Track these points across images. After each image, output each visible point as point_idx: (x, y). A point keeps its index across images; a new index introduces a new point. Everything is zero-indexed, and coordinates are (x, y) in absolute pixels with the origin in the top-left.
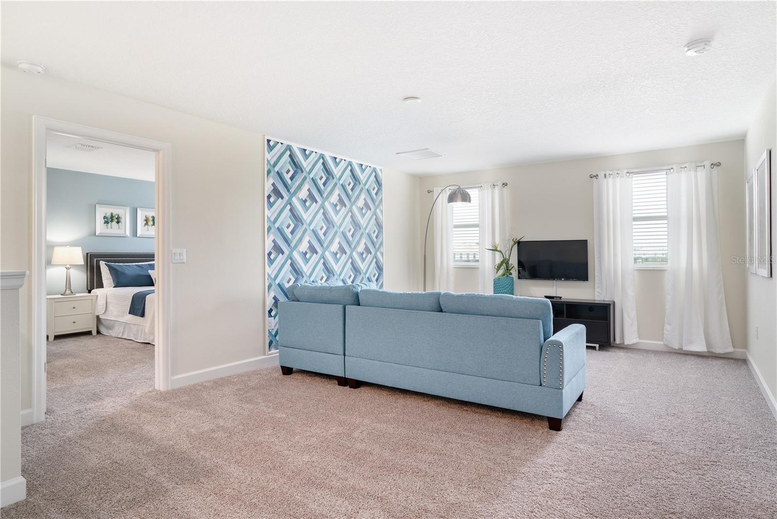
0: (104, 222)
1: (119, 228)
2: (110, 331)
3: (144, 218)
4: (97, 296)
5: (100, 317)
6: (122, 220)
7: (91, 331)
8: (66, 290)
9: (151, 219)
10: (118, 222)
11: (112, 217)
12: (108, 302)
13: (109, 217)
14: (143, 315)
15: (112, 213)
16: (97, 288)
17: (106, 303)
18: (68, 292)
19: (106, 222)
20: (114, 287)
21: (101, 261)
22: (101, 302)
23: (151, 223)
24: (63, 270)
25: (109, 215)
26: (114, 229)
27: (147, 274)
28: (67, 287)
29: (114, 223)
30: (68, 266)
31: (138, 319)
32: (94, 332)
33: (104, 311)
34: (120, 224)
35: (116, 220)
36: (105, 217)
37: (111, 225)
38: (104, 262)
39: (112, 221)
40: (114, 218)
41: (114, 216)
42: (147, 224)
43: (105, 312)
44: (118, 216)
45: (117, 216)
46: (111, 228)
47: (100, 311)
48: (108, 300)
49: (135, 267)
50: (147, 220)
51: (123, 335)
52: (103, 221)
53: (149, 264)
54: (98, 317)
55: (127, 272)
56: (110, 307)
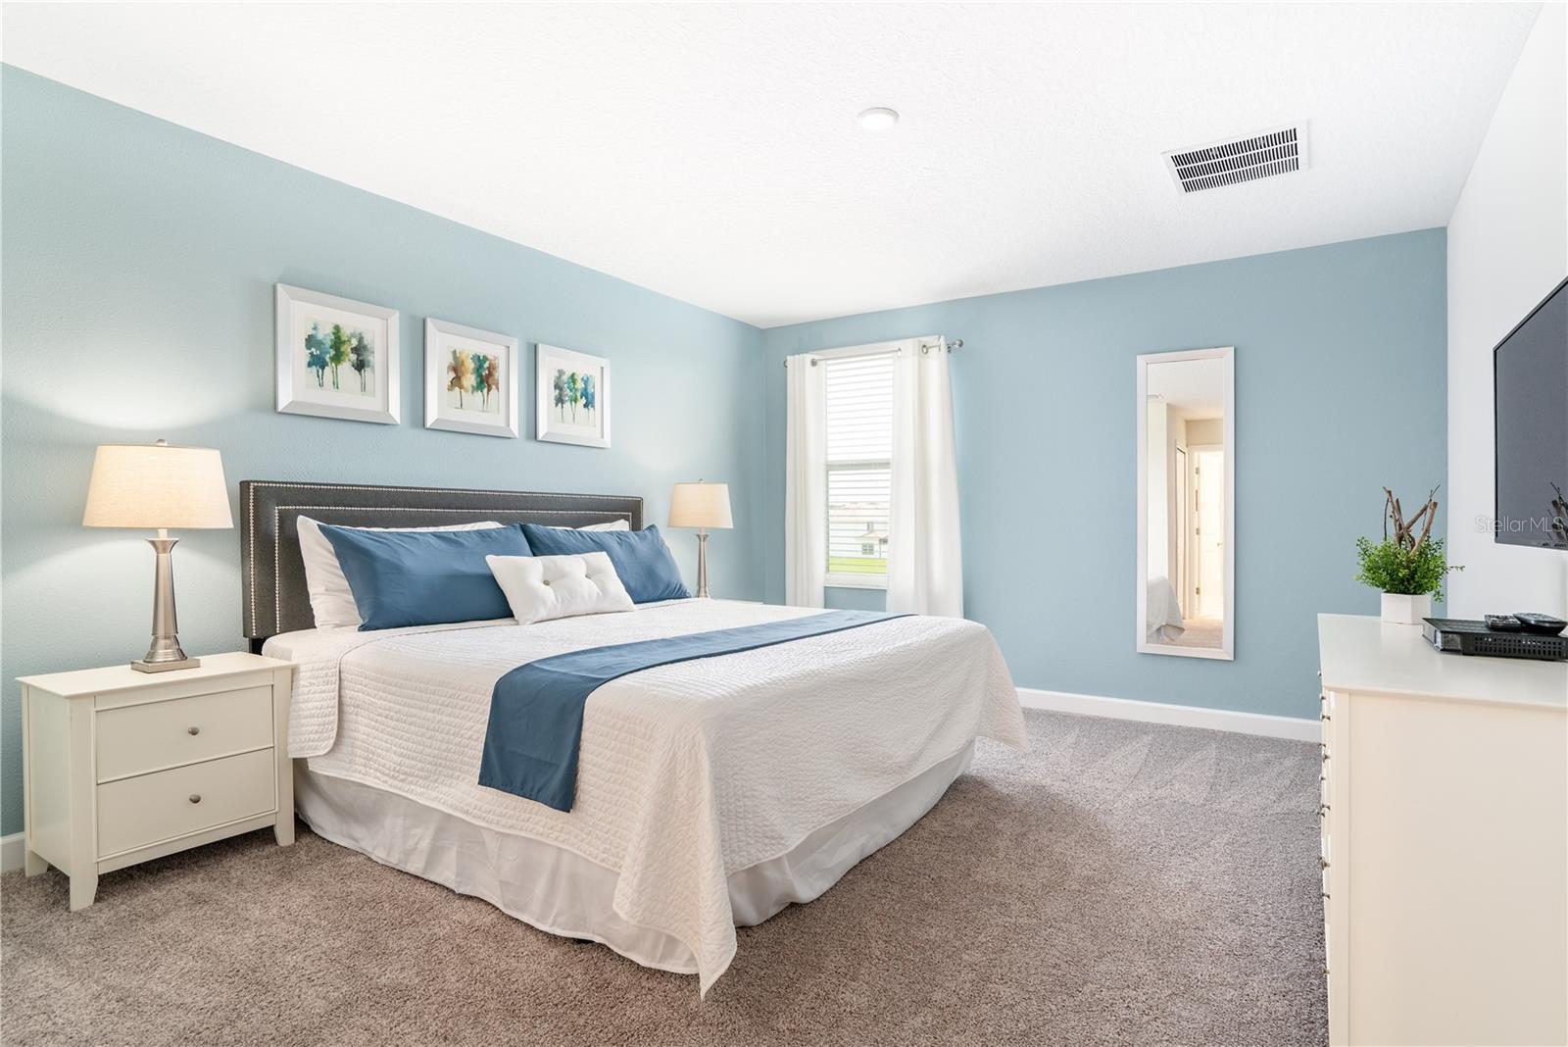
0: (308, 359)
1: (363, 388)
2: (358, 831)
3: (450, 360)
4: (294, 671)
5: (312, 767)
6: (376, 359)
7: (271, 829)
8: (154, 644)
9: (470, 365)
10: (360, 366)
11: (338, 343)
12: (346, 700)
13: (328, 343)
14: (565, 799)
15: (337, 328)
16: (289, 627)
17: (340, 703)
18: (164, 654)
19: (317, 362)
20: (364, 628)
21: (301, 518)
22: (314, 702)
23: (470, 380)
24: (140, 553)
25: (325, 334)
26: (343, 391)
27: (482, 571)
28: (161, 632)
29: (346, 368)
30: (163, 536)
31: (533, 817)
32: (285, 835)
33: (332, 741)
34: (367, 372)
35: (353, 357)
36: (311, 341)
37: (335, 374)
38: (314, 523)
39: (338, 358)
40: (346, 348)
41: (344, 338)
42: (456, 382)
43: (337, 743)
44: (361, 340)
45: (354, 343)
46: (336, 385)
47: (311, 741)
48: (347, 693)
49: (434, 541)
50: (457, 369)
51: (430, 863)
52: (304, 355)
53: (479, 533)
54: (300, 766)
55: (409, 562)
56: (361, 727)
